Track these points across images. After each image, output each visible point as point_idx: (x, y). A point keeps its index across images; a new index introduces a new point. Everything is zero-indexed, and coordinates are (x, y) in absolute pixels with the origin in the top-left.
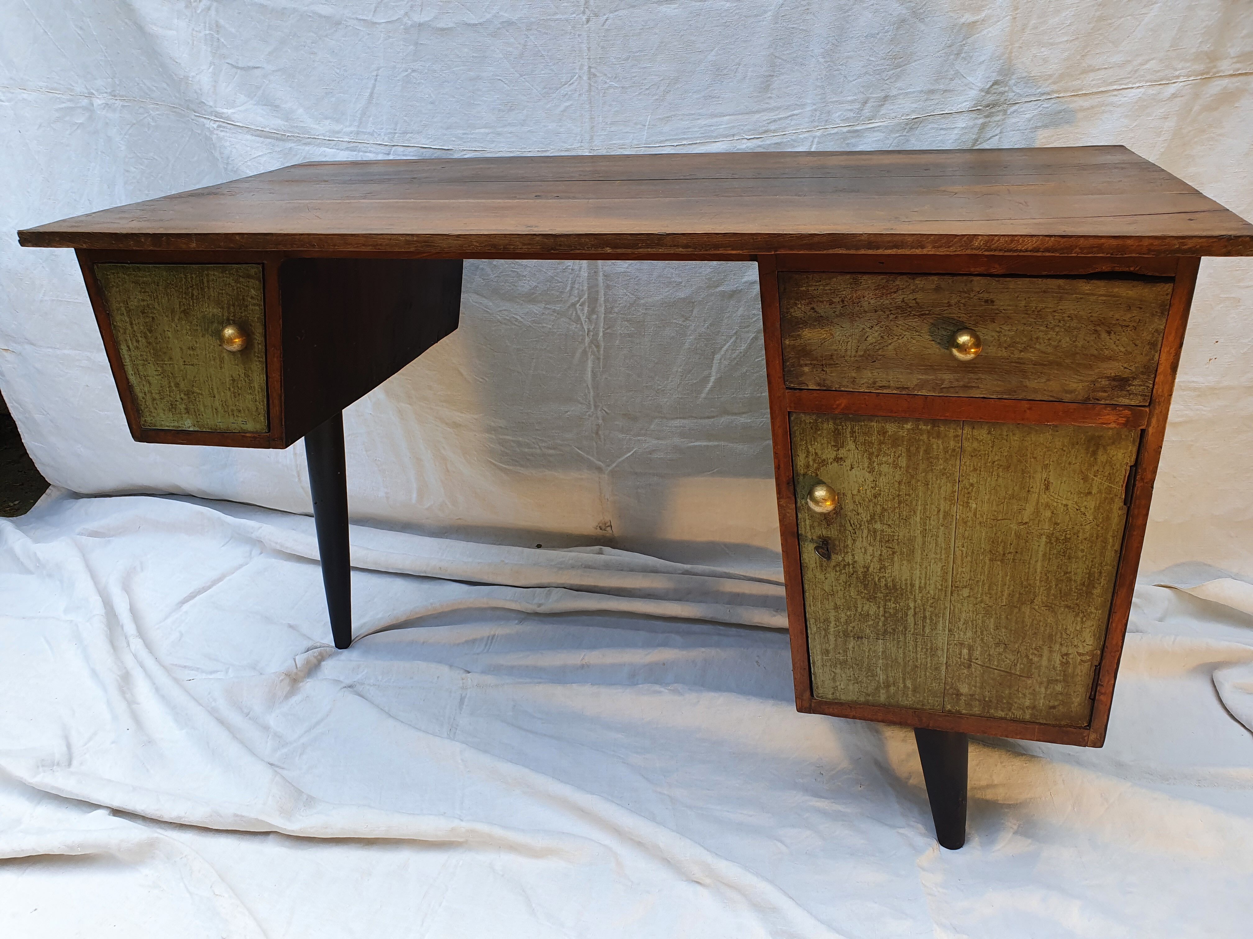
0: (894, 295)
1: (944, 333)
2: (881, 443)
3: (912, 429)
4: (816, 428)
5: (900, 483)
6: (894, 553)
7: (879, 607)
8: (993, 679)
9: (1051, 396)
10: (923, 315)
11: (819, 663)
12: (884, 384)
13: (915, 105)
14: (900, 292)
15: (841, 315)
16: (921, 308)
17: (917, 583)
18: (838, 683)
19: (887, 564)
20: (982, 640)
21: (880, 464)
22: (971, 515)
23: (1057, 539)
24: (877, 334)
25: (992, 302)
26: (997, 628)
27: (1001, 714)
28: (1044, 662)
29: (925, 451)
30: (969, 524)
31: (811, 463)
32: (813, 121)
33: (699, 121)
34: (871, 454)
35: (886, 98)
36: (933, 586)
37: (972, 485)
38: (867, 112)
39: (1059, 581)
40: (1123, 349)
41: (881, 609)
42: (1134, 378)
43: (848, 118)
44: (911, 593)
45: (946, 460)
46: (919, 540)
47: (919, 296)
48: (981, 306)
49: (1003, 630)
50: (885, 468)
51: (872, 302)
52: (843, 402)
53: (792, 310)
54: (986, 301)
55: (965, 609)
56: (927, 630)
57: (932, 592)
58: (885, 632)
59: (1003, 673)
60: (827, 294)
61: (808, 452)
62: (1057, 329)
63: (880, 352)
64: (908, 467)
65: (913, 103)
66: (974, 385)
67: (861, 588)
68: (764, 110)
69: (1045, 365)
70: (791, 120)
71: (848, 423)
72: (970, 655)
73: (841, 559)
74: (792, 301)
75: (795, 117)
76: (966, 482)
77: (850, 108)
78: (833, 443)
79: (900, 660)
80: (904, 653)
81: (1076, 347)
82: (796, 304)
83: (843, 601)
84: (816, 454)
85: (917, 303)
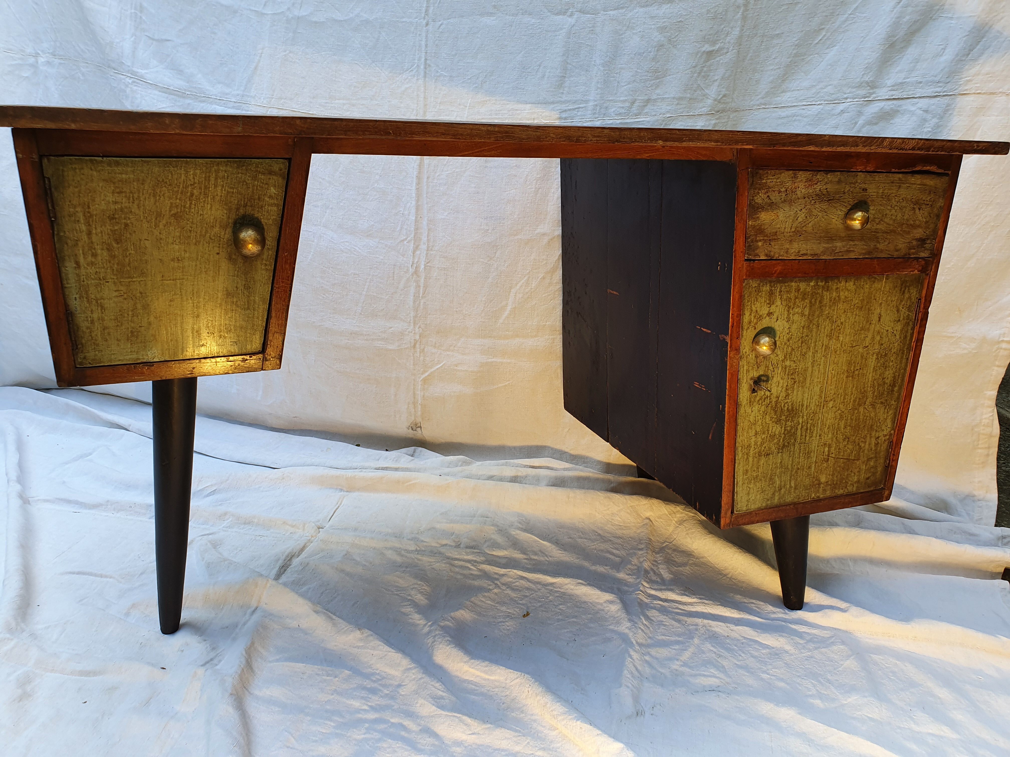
0: (815, 186)
1: (840, 213)
2: (796, 298)
3: (814, 286)
4: (758, 291)
5: (803, 328)
6: (795, 382)
7: (781, 428)
8: (839, 467)
9: (889, 254)
10: (829, 200)
11: (740, 483)
12: (805, 252)
13: (669, 108)
14: (819, 184)
15: (785, 201)
16: (829, 195)
17: (805, 403)
18: (751, 496)
19: (790, 392)
20: (837, 437)
21: (793, 315)
22: (839, 345)
23: (881, 355)
24: (803, 215)
25: (866, 190)
26: (845, 427)
27: (841, 492)
28: (867, 446)
29: (820, 301)
30: (838, 353)
31: (752, 320)
32: (594, 114)
33: (508, 106)
34: (789, 307)
35: (648, 101)
36: (814, 404)
37: (842, 323)
38: (634, 109)
39: (879, 385)
40: (925, 220)
41: (783, 428)
42: (928, 239)
43: (620, 114)
44: (801, 411)
45: (830, 308)
46: (810, 369)
47: (829, 186)
48: (860, 193)
49: (848, 428)
50: (796, 317)
51: (803, 191)
52: (779, 268)
53: (756, 198)
54: (863, 190)
55: (829, 417)
56: (807, 438)
57: (813, 408)
58: (784, 446)
59: (845, 461)
60: (778, 185)
61: (752, 310)
62: (896, 208)
63: (804, 229)
64: (809, 315)
65: (667, 106)
66: (852, 249)
67: (773, 415)
68: (557, 102)
69: (888, 233)
70: (578, 111)
71: (778, 285)
72: (829, 451)
73: (763, 393)
74: (756, 191)
75: (581, 110)
76: (839, 322)
77: (622, 105)
78: (768, 302)
79: (790, 467)
80: (792, 460)
81: (904, 219)
82: (759, 193)
83: (761, 427)
84: (756, 311)
85: (827, 191)
